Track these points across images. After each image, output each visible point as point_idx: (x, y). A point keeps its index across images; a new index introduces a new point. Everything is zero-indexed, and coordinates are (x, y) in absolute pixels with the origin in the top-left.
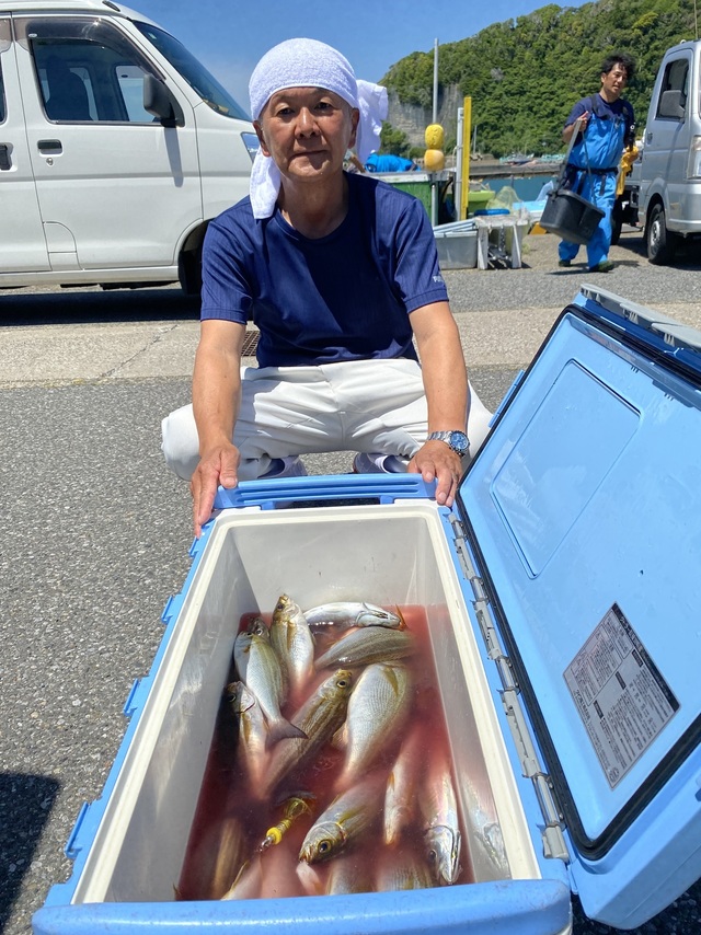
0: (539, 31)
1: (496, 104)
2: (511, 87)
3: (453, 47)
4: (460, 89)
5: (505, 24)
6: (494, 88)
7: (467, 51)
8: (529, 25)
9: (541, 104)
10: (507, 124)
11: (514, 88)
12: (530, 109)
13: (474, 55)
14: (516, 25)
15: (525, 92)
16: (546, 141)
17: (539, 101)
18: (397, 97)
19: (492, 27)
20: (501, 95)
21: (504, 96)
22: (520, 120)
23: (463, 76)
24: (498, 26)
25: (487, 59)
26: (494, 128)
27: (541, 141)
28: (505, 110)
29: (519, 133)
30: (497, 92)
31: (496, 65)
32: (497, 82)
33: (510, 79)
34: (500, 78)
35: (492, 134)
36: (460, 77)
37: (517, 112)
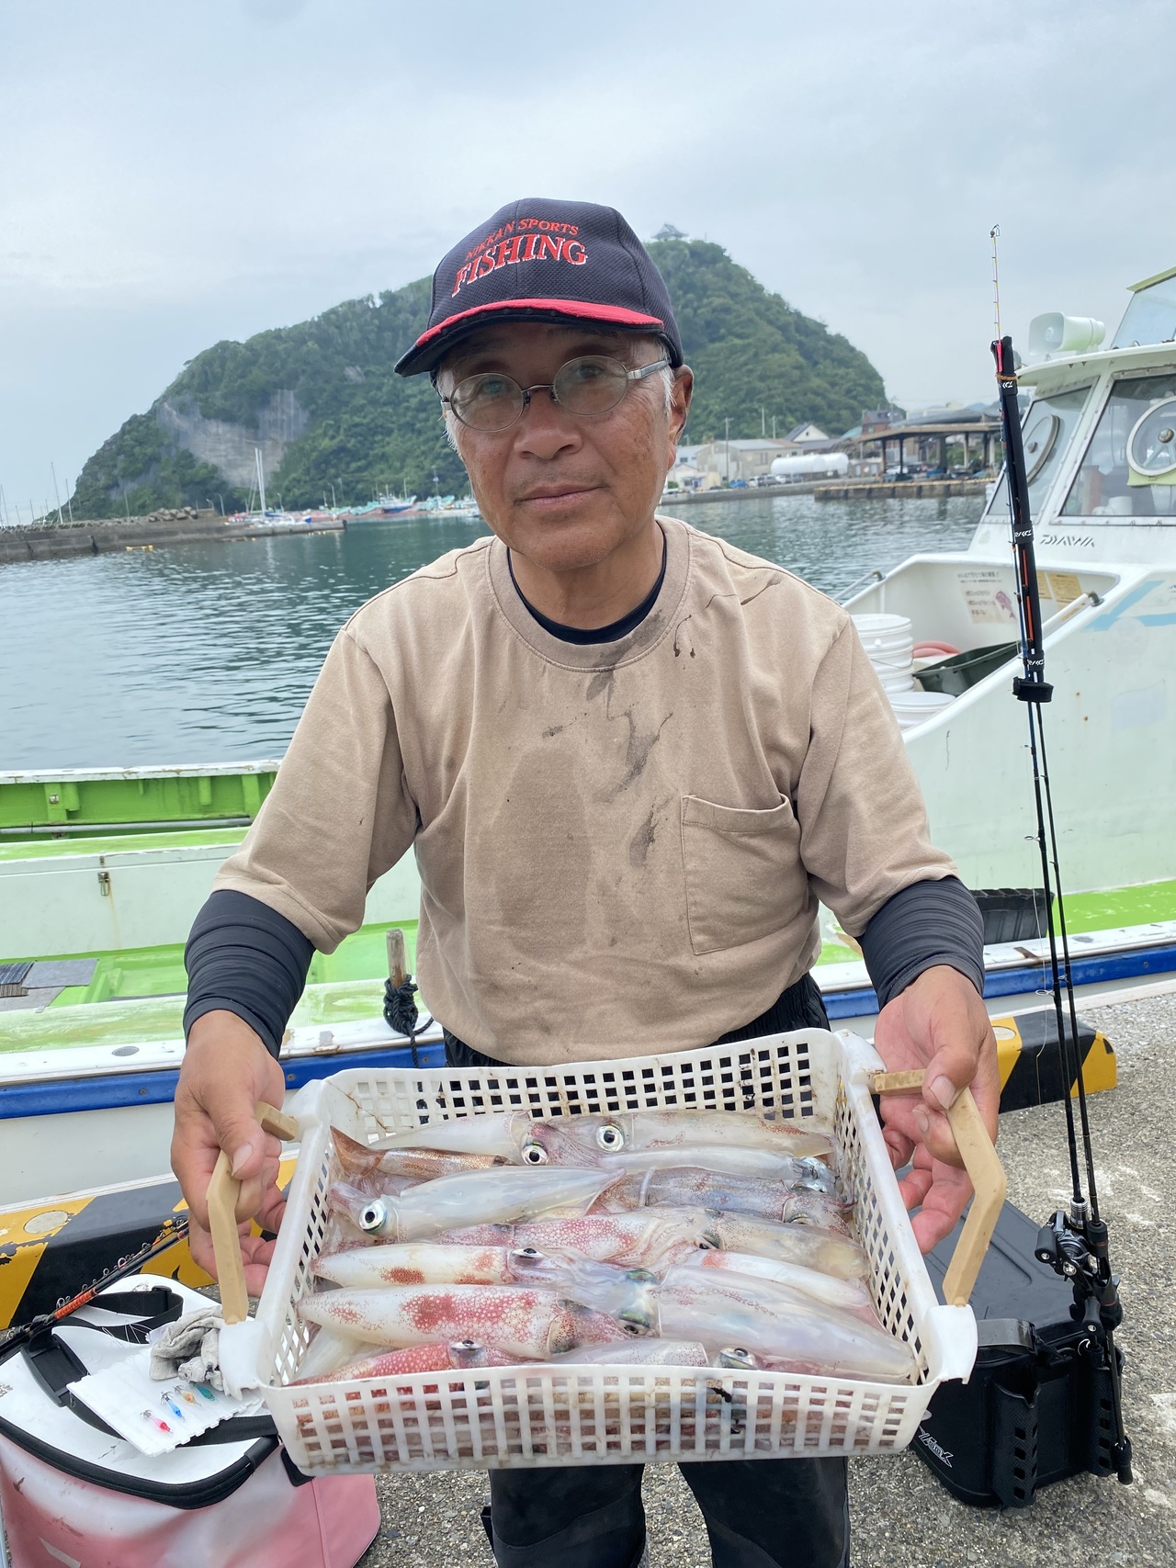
0: (414, 313)
1: (357, 420)
2: (379, 394)
3: (283, 334)
4: (297, 397)
5: (361, 302)
6: (353, 395)
7: (305, 342)
8: (399, 303)
9: (427, 420)
10: (378, 451)
11: (383, 395)
12: (410, 426)
13: (316, 346)
14: (378, 303)
15: (400, 403)
16: (439, 476)
17: (422, 415)
18: (198, 411)
19: (341, 306)
20: (363, 406)
21: (370, 408)
22: (394, 444)
23: (302, 379)
24: (351, 304)
25: (338, 353)
26: (355, 456)
27: (430, 476)
28: (374, 430)
29: (398, 464)
30: (360, 401)
31: (353, 361)
32: (356, 386)
33: (374, 380)
34: (360, 380)
35: (354, 465)
36: (297, 379)
37: (390, 432)
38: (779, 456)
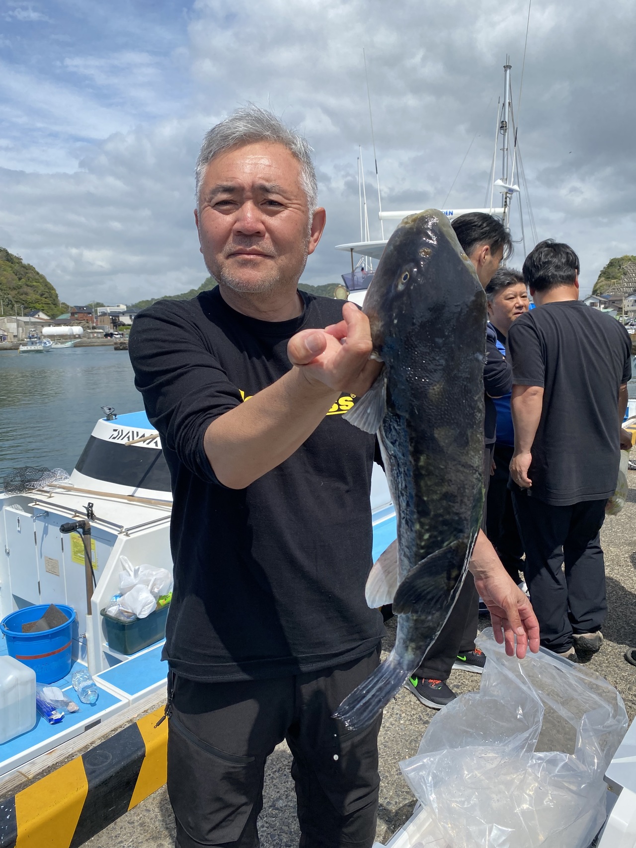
38: (43, 326)
